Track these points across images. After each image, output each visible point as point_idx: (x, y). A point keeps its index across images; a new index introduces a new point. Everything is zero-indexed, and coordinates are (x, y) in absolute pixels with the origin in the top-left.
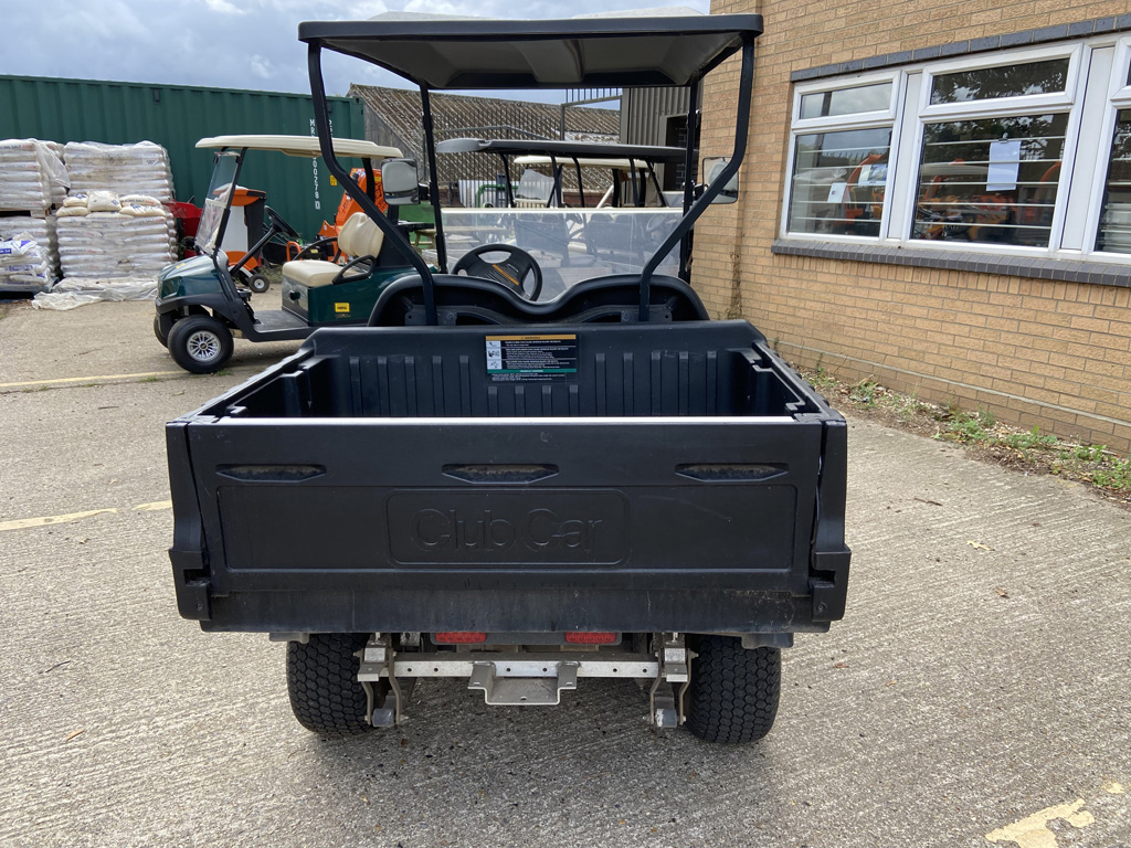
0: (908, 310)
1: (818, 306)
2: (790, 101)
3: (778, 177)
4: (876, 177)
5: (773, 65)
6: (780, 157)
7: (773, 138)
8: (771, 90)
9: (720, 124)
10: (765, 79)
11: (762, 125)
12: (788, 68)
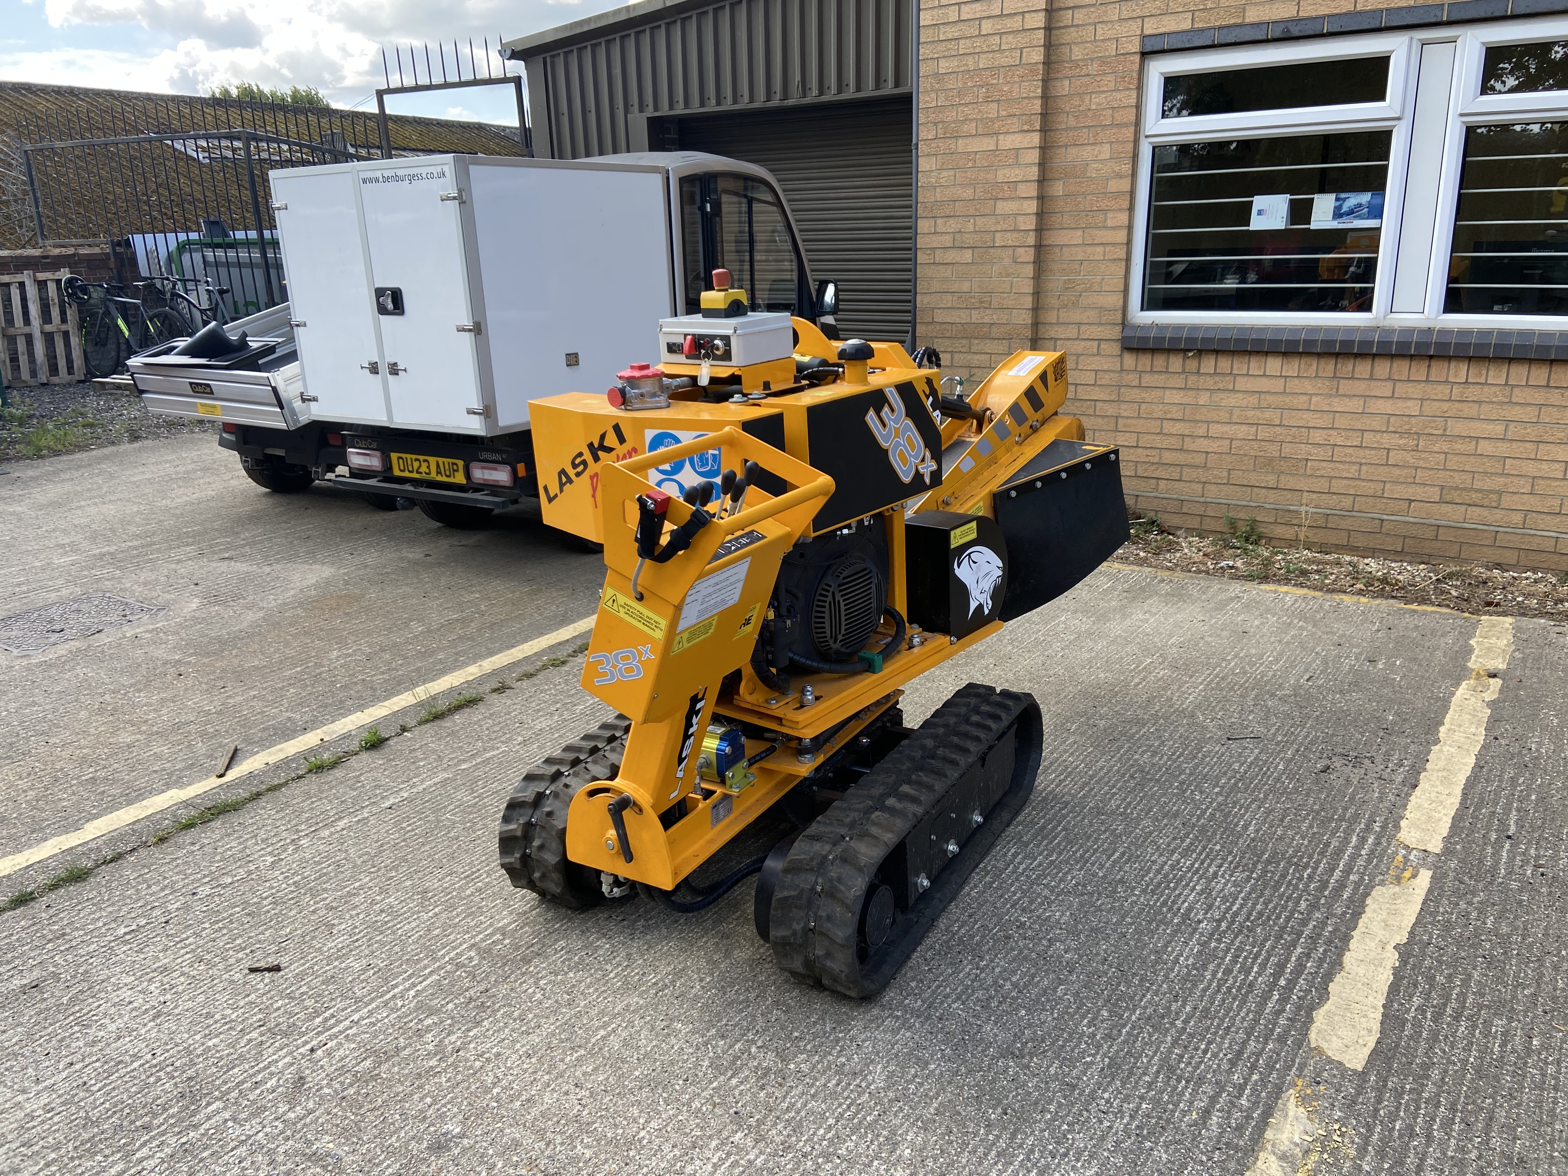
0: (1457, 428)
1: (1243, 431)
2: (1140, 87)
3: (1123, 218)
4: (1351, 212)
5: (1095, 24)
6: (1125, 185)
7: (1105, 152)
8: (1093, 68)
9: (970, 128)
10: (1075, 49)
11: (1075, 129)
12: (1134, 28)
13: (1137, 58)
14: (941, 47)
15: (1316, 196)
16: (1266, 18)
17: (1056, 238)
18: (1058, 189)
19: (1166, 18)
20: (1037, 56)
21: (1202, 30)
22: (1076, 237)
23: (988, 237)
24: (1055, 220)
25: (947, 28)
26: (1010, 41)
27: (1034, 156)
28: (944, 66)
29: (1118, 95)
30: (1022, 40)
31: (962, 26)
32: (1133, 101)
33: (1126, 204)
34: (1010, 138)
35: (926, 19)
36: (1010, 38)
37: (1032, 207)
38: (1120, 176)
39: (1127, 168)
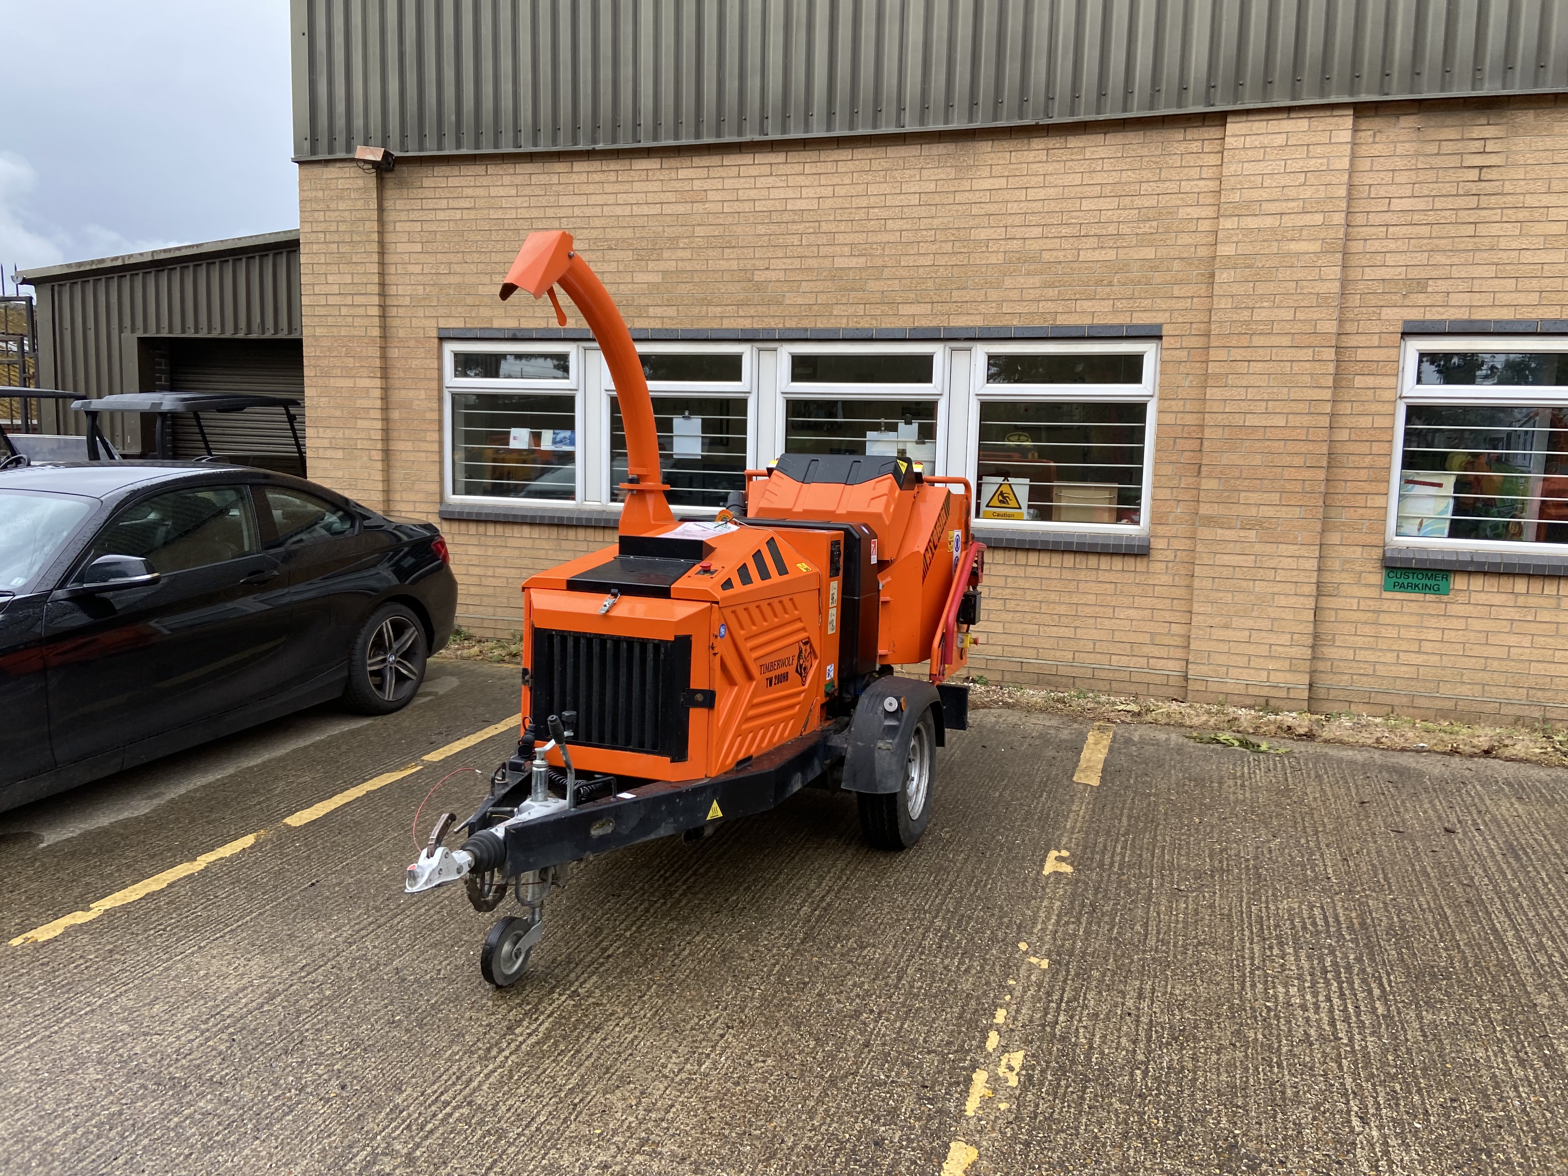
2: (440, 358)
3: (435, 436)
4: (561, 442)
5: (411, 318)
6: (435, 416)
7: (422, 394)
8: (412, 343)
9: (338, 372)
10: (400, 331)
11: (403, 379)
12: (433, 323)
13: (436, 340)
14: (316, 319)
15: (543, 431)
16: (503, 326)
17: (396, 446)
18: (395, 415)
19: (451, 320)
20: (376, 332)
21: (470, 329)
22: (409, 446)
23: (352, 442)
24: (394, 434)
25: (319, 308)
26: (358, 321)
27: (377, 393)
28: (319, 331)
29: (428, 361)
30: (366, 322)
31: (328, 308)
32: (436, 366)
33: (437, 428)
34: (363, 380)
35: (305, 300)
36: (359, 319)
37: (379, 425)
38: (432, 410)
39: (435, 406)
